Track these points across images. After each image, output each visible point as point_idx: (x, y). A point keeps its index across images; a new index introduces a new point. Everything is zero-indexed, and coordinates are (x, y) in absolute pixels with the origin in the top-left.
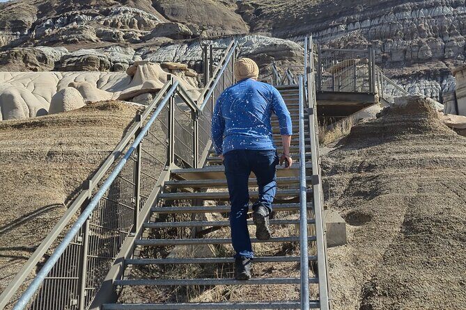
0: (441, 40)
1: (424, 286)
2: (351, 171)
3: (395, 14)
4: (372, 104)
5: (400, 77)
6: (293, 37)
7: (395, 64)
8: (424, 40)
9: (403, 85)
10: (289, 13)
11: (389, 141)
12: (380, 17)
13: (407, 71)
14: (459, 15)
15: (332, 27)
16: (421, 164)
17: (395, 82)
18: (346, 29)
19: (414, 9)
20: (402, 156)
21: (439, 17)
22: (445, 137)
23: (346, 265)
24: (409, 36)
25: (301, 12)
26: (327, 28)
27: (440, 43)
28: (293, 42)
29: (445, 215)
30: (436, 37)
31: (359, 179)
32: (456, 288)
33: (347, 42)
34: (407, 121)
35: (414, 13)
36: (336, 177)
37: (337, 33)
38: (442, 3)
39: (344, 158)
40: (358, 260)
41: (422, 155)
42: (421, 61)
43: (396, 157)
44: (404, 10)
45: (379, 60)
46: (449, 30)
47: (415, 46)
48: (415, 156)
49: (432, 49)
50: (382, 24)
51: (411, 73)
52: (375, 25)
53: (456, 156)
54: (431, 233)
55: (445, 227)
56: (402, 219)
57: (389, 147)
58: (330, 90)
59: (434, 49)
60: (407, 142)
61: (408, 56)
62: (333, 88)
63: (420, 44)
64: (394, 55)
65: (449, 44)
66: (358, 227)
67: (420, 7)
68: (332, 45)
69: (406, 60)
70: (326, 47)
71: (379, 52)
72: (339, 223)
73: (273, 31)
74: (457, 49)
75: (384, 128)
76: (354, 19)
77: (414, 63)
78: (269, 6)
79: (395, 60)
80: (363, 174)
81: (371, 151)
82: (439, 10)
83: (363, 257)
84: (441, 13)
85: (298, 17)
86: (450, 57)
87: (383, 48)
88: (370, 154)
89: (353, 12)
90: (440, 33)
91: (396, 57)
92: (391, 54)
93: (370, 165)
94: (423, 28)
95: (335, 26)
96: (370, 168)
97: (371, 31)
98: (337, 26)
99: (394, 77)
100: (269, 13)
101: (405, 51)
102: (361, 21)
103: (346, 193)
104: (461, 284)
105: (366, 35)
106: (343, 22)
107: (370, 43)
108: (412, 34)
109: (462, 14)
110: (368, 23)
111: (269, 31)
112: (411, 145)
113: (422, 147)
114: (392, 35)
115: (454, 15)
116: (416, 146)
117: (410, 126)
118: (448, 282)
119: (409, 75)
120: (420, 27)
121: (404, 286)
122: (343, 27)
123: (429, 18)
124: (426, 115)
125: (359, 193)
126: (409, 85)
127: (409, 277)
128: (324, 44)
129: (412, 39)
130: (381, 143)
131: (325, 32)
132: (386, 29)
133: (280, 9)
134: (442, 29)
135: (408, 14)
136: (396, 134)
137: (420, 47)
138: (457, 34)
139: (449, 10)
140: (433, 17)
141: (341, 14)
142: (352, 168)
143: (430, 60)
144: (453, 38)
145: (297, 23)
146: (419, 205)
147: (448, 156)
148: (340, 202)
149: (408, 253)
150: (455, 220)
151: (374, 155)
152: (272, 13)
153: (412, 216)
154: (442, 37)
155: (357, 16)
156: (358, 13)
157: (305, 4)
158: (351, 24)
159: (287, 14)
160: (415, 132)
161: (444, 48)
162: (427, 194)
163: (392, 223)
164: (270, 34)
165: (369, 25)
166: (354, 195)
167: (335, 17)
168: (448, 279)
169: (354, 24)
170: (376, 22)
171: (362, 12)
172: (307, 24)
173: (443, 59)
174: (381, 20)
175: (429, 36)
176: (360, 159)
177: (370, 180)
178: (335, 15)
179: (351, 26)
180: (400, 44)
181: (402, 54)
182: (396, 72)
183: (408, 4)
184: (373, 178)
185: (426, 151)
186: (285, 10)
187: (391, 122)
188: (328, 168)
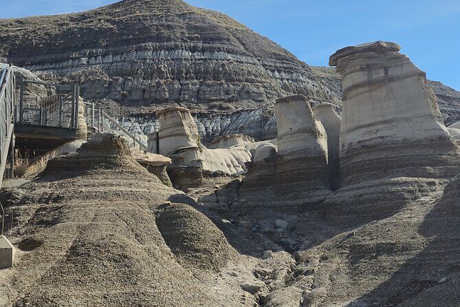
0: (177, 82)
1: (70, 300)
2: (39, 202)
3: (137, 52)
4: (73, 140)
5: (137, 116)
6: (32, 65)
7: (134, 103)
8: (162, 82)
9: (140, 123)
10: (27, 39)
11: (82, 174)
12: (122, 54)
13: (145, 110)
14: (195, 60)
15: (73, 59)
16: (105, 196)
17: (133, 120)
18: (88, 62)
19: (155, 50)
20: (89, 189)
21: (177, 59)
22: (132, 173)
23: (3, 286)
24: (148, 76)
25: (41, 39)
26: (68, 59)
27: (177, 86)
28: (28, 71)
29: (106, 241)
30: (173, 79)
31: (45, 209)
32: (99, 301)
33: (88, 76)
34: (101, 157)
35: (154, 53)
36: (23, 207)
37: (78, 66)
38: (181, 46)
39: (35, 190)
40: (16, 281)
41: (107, 189)
42: (158, 102)
43: (84, 189)
44: (146, 49)
45: (118, 97)
46: (186, 74)
47: (154, 86)
48: (102, 189)
49: (169, 90)
50: (124, 61)
51: (148, 112)
52: (117, 62)
53: (138, 190)
54: (89, 256)
55: (103, 250)
56: (70, 244)
57: (80, 180)
58: (37, 124)
59: (171, 91)
60: (97, 176)
61: (147, 96)
62: (40, 121)
63: (159, 84)
64: (133, 93)
65: (185, 87)
66: (27, 252)
67: (161, 48)
68: (72, 77)
69: (144, 99)
70: (66, 79)
71: (119, 89)
72: (6, 249)
73: (8, 57)
74: (191, 93)
75: (78, 163)
76: (96, 53)
77: (151, 103)
78: (5, 29)
79: (135, 98)
80: (51, 204)
81: (62, 184)
82: (179, 52)
83: (22, 278)
84: (180, 56)
85: (37, 45)
86: (185, 100)
87: (123, 86)
88: (61, 186)
89: (96, 45)
90: (177, 75)
91: (136, 96)
92: (130, 92)
93: (58, 196)
94: (163, 69)
95: (77, 58)
96: (58, 199)
97: (113, 67)
98: (79, 58)
99: (132, 115)
100: (5, 37)
101: (144, 91)
102: (104, 56)
103: (31, 222)
104: (105, 297)
105: (108, 70)
106: (84, 55)
107: (111, 80)
108: (152, 74)
109: (199, 60)
110: (110, 58)
111: (4, 56)
112: (100, 179)
113: (109, 181)
114: (133, 73)
115: (191, 60)
116: (104, 181)
117: (102, 162)
118: (93, 297)
119: (146, 114)
120: (160, 68)
121: (52, 302)
122: (84, 60)
123: (168, 60)
124: (118, 153)
125: (41, 222)
126: (146, 124)
127: (58, 293)
128: (64, 75)
129: (152, 79)
130: (73, 177)
131: (65, 64)
132: (128, 66)
133: (18, 33)
134: (180, 72)
135: (150, 53)
136: (89, 168)
137: (158, 87)
138: (193, 79)
139: (187, 54)
140: (173, 60)
141: (83, 47)
142: (40, 199)
143: (166, 101)
144: (189, 82)
145: (35, 50)
146: (89, 232)
147: (130, 189)
148: (22, 231)
149: (64, 273)
150: (113, 245)
151: (65, 187)
152: (9, 37)
153: (79, 242)
154: (179, 80)
155: (100, 50)
156: (101, 47)
157: (45, 31)
158: (93, 58)
159: (25, 40)
160: (106, 168)
161: (180, 91)
162: (99, 222)
163: (60, 248)
164: (6, 60)
165: (111, 61)
166: (37, 224)
167: (77, 49)
168: (94, 293)
169: (96, 58)
170: (118, 58)
171: (105, 47)
172: (47, 53)
173: (178, 101)
174: (123, 57)
175: (167, 78)
176: (49, 191)
177: (54, 211)
178: (76, 46)
179: (93, 60)
180: (139, 82)
181: (141, 93)
182: (134, 110)
183: (150, 44)
184: (58, 208)
185: (112, 185)
186: (24, 36)
187: (86, 157)
188: (17, 198)
